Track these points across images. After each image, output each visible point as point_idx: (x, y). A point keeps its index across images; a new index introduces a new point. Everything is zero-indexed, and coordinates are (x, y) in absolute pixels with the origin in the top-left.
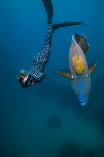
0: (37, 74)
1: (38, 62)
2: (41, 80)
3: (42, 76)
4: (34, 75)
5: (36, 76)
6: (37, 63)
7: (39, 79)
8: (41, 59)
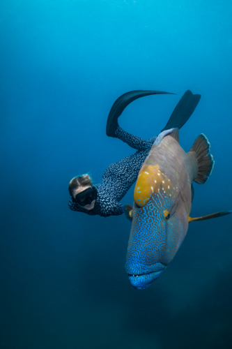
0: (109, 200)
1: (121, 175)
2: (108, 215)
3: (115, 208)
4: (102, 199)
5: (105, 201)
6: (118, 177)
7: (106, 210)
8: (127, 170)
